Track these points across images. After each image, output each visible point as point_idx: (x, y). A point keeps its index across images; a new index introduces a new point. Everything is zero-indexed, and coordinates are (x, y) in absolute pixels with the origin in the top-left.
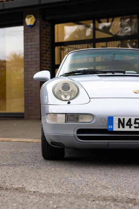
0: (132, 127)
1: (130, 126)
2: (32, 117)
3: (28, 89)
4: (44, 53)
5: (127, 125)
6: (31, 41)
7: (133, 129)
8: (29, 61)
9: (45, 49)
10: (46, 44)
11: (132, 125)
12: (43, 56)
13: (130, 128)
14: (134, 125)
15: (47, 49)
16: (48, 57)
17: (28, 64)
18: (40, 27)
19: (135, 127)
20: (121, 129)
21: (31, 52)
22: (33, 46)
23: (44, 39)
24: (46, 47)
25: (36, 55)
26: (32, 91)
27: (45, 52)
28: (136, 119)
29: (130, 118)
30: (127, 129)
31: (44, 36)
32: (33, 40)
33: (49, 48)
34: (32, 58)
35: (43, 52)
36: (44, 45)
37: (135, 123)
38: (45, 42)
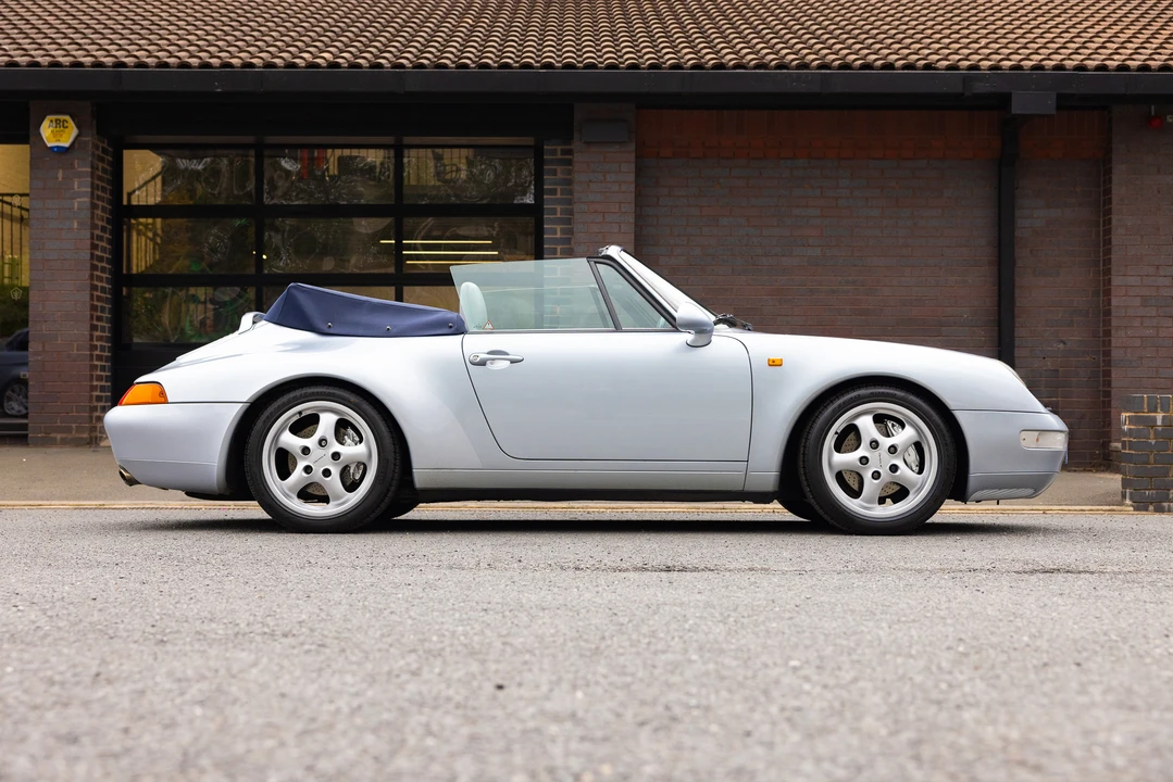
2: (59, 436)
3: (43, 347)
4: (98, 237)
6: (59, 197)
8: (50, 261)
9: (100, 223)
10: (104, 210)
12: (97, 247)
18: (93, 154)
22: (66, 213)
23: (100, 193)
24: (103, 219)
25: (76, 240)
27: (100, 232)
31: (100, 183)
32: (65, 194)
33: (108, 221)
34: (60, 250)
35: (96, 233)
36: (99, 212)
38: (100, 204)
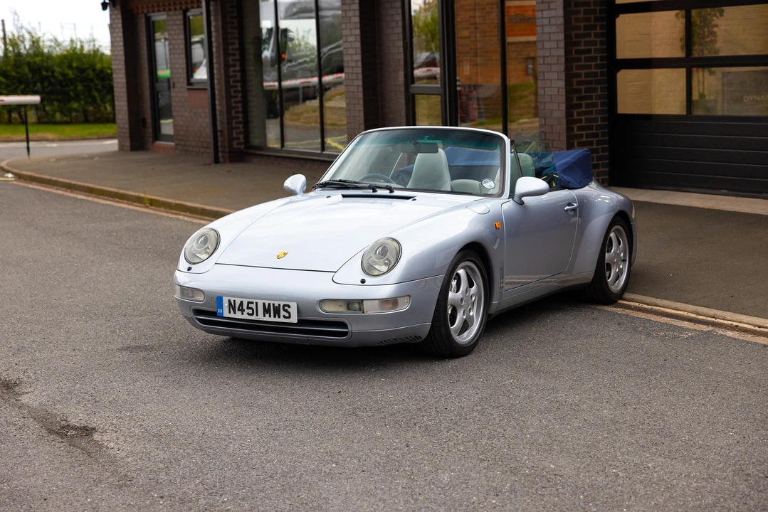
0: (245, 313)
1: (243, 311)
4: (577, 36)
5: (239, 310)
6: (549, 9)
7: (245, 316)
8: (546, 56)
10: (588, 12)
11: (244, 310)
12: (578, 44)
13: (242, 314)
14: (247, 311)
15: (592, 23)
16: (594, 43)
17: (544, 64)
19: (248, 314)
20: (232, 315)
21: (550, 33)
22: (553, 21)
24: (588, 20)
25: (558, 41)
26: (552, 126)
27: (582, 31)
28: (249, 303)
29: (242, 300)
30: (238, 315)
32: (552, 6)
34: (550, 49)
35: (573, 33)
37: (248, 308)
38: (582, 9)
